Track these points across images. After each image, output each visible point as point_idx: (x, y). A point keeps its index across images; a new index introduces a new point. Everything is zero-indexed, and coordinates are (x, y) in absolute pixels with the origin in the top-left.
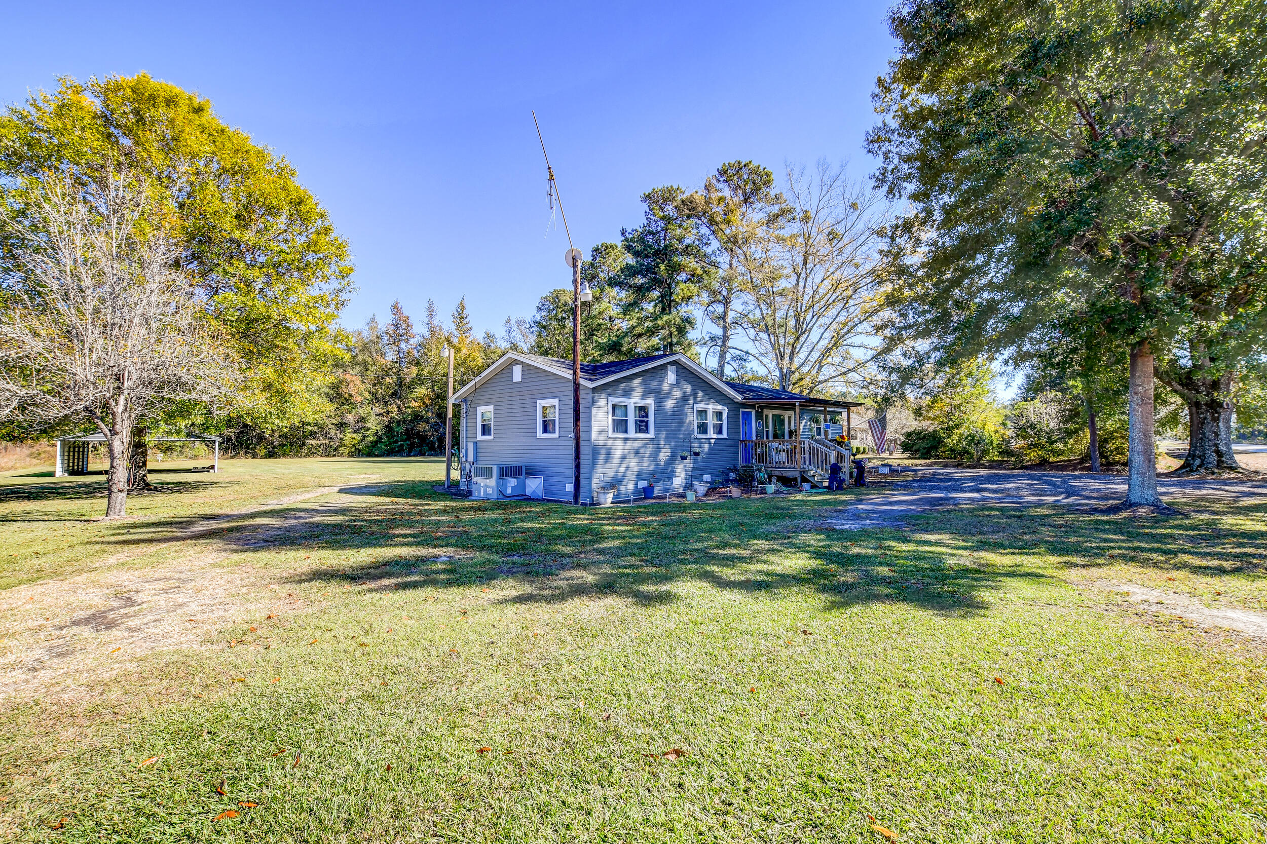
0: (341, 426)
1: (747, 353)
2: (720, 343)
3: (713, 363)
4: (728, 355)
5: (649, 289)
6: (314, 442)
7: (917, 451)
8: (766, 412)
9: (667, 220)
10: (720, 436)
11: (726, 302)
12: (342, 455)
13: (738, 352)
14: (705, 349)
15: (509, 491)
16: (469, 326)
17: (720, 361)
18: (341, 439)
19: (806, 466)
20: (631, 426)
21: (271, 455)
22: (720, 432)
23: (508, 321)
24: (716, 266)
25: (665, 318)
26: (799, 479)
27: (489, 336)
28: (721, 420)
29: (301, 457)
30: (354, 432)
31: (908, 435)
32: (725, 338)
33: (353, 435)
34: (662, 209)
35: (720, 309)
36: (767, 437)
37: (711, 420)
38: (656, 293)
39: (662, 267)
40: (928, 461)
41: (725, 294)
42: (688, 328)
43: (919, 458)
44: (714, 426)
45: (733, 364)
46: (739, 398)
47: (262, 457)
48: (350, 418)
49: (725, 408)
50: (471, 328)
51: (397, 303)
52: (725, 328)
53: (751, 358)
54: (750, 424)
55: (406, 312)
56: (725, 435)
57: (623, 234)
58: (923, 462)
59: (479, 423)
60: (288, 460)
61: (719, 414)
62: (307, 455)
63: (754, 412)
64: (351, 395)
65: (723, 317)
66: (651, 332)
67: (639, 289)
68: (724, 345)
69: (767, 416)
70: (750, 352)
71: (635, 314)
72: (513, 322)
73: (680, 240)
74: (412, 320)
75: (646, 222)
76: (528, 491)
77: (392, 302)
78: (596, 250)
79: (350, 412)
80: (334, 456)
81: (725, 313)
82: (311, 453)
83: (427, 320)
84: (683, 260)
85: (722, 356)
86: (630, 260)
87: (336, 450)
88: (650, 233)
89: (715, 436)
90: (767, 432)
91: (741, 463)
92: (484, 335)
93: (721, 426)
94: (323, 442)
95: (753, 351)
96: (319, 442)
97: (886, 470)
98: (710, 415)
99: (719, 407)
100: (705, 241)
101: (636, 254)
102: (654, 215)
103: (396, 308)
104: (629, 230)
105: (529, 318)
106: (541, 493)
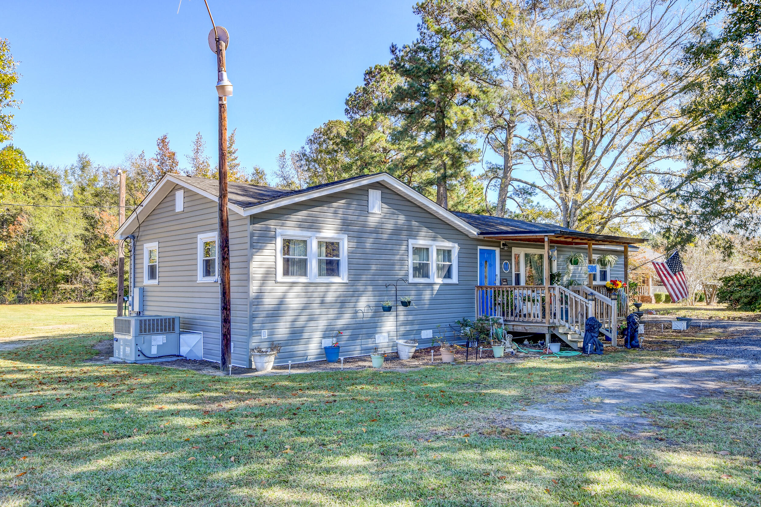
0: (96, 269)
1: (533, 185)
2: (501, 173)
3: (493, 197)
4: (510, 188)
5: (422, 115)
6: (68, 286)
7: (738, 301)
8: (515, 250)
9: (443, 33)
10: (448, 281)
11: (509, 127)
12: (97, 301)
13: (522, 185)
14: (486, 182)
15: (154, 351)
16: (236, 162)
17: (500, 195)
18: (96, 283)
19: (556, 321)
20: (313, 266)
21: (20, 300)
22: (448, 275)
23: (283, 156)
24: (496, 84)
25: (437, 146)
26: (548, 337)
27: (259, 173)
28: (450, 260)
29: (53, 303)
30: (111, 276)
31: (727, 280)
32: (507, 169)
33: (110, 279)
34: (438, 22)
35: (501, 136)
36: (518, 282)
37: (434, 261)
38: (429, 119)
39: (433, 87)
40: (751, 313)
41: (507, 117)
42: (465, 159)
43: (739, 309)
44: (439, 268)
45: (516, 198)
46: (474, 232)
47: (10, 303)
48: (106, 261)
49: (456, 245)
50: (238, 164)
51: (165, 137)
52: (507, 158)
53: (537, 190)
54: (493, 266)
55: (172, 147)
56: (455, 280)
57: (393, 52)
58: (744, 314)
59: (146, 264)
60: (39, 306)
61: (447, 254)
62: (60, 301)
63: (498, 251)
64: (106, 236)
65: (505, 146)
66: (424, 163)
67: (409, 114)
68: (505, 176)
69: (517, 257)
70: (537, 184)
71: (406, 144)
72: (288, 156)
73: (456, 56)
74: (178, 157)
75: (419, 37)
76: (184, 350)
77: (161, 136)
78: (369, 73)
79: (106, 254)
80: (89, 301)
81: (507, 140)
82: (65, 298)
83: (192, 155)
84: (457, 79)
85: (503, 190)
86: (401, 81)
87: (91, 295)
88: (424, 50)
89: (440, 281)
90: (518, 276)
91: (476, 315)
92: (253, 171)
93: (450, 268)
94: (78, 286)
95: (540, 183)
96: (73, 287)
97: (683, 326)
98: (434, 255)
99: (447, 244)
100: (486, 57)
101: (406, 73)
102: (428, 29)
103: (163, 142)
104: (400, 47)
105: (297, 150)
106: (200, 354)
